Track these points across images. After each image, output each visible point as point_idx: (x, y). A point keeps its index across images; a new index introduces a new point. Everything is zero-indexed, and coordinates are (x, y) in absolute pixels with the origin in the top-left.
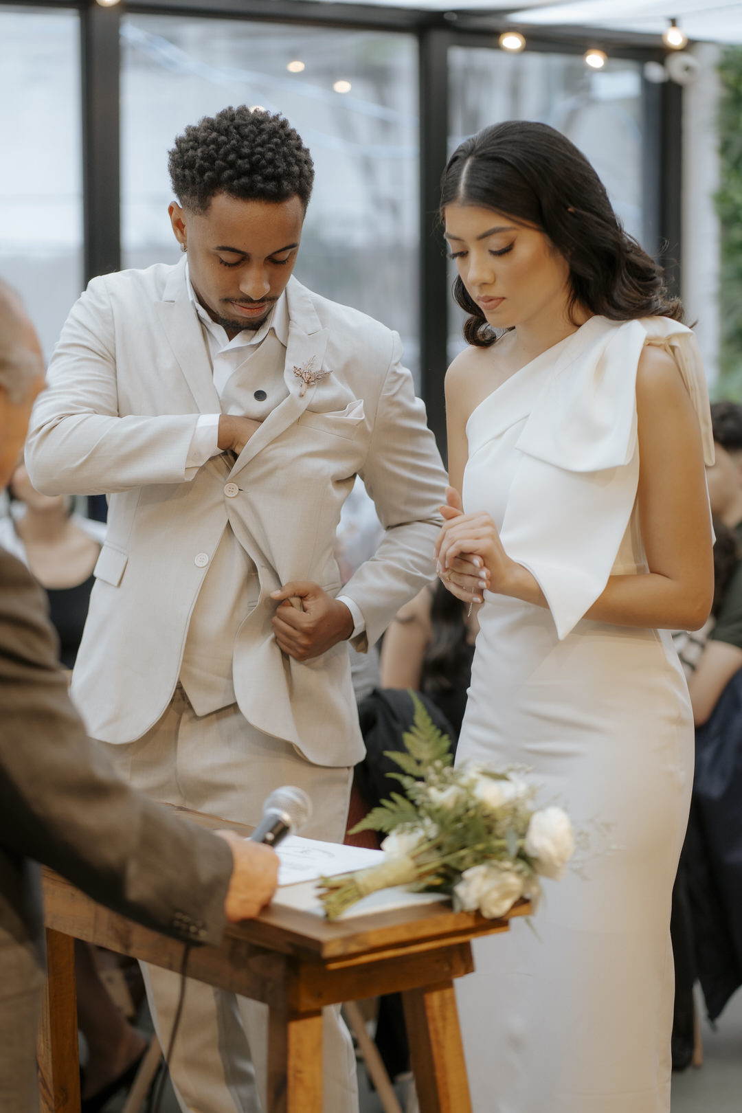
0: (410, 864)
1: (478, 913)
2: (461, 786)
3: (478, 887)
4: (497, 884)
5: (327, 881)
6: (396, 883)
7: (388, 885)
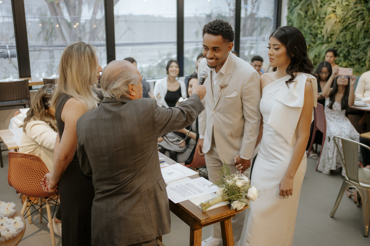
2: (234, 181)
3: (236, 205)
4: (240, 205)
5: (202, 204)
6: (218, 203)
7: (216, 203)
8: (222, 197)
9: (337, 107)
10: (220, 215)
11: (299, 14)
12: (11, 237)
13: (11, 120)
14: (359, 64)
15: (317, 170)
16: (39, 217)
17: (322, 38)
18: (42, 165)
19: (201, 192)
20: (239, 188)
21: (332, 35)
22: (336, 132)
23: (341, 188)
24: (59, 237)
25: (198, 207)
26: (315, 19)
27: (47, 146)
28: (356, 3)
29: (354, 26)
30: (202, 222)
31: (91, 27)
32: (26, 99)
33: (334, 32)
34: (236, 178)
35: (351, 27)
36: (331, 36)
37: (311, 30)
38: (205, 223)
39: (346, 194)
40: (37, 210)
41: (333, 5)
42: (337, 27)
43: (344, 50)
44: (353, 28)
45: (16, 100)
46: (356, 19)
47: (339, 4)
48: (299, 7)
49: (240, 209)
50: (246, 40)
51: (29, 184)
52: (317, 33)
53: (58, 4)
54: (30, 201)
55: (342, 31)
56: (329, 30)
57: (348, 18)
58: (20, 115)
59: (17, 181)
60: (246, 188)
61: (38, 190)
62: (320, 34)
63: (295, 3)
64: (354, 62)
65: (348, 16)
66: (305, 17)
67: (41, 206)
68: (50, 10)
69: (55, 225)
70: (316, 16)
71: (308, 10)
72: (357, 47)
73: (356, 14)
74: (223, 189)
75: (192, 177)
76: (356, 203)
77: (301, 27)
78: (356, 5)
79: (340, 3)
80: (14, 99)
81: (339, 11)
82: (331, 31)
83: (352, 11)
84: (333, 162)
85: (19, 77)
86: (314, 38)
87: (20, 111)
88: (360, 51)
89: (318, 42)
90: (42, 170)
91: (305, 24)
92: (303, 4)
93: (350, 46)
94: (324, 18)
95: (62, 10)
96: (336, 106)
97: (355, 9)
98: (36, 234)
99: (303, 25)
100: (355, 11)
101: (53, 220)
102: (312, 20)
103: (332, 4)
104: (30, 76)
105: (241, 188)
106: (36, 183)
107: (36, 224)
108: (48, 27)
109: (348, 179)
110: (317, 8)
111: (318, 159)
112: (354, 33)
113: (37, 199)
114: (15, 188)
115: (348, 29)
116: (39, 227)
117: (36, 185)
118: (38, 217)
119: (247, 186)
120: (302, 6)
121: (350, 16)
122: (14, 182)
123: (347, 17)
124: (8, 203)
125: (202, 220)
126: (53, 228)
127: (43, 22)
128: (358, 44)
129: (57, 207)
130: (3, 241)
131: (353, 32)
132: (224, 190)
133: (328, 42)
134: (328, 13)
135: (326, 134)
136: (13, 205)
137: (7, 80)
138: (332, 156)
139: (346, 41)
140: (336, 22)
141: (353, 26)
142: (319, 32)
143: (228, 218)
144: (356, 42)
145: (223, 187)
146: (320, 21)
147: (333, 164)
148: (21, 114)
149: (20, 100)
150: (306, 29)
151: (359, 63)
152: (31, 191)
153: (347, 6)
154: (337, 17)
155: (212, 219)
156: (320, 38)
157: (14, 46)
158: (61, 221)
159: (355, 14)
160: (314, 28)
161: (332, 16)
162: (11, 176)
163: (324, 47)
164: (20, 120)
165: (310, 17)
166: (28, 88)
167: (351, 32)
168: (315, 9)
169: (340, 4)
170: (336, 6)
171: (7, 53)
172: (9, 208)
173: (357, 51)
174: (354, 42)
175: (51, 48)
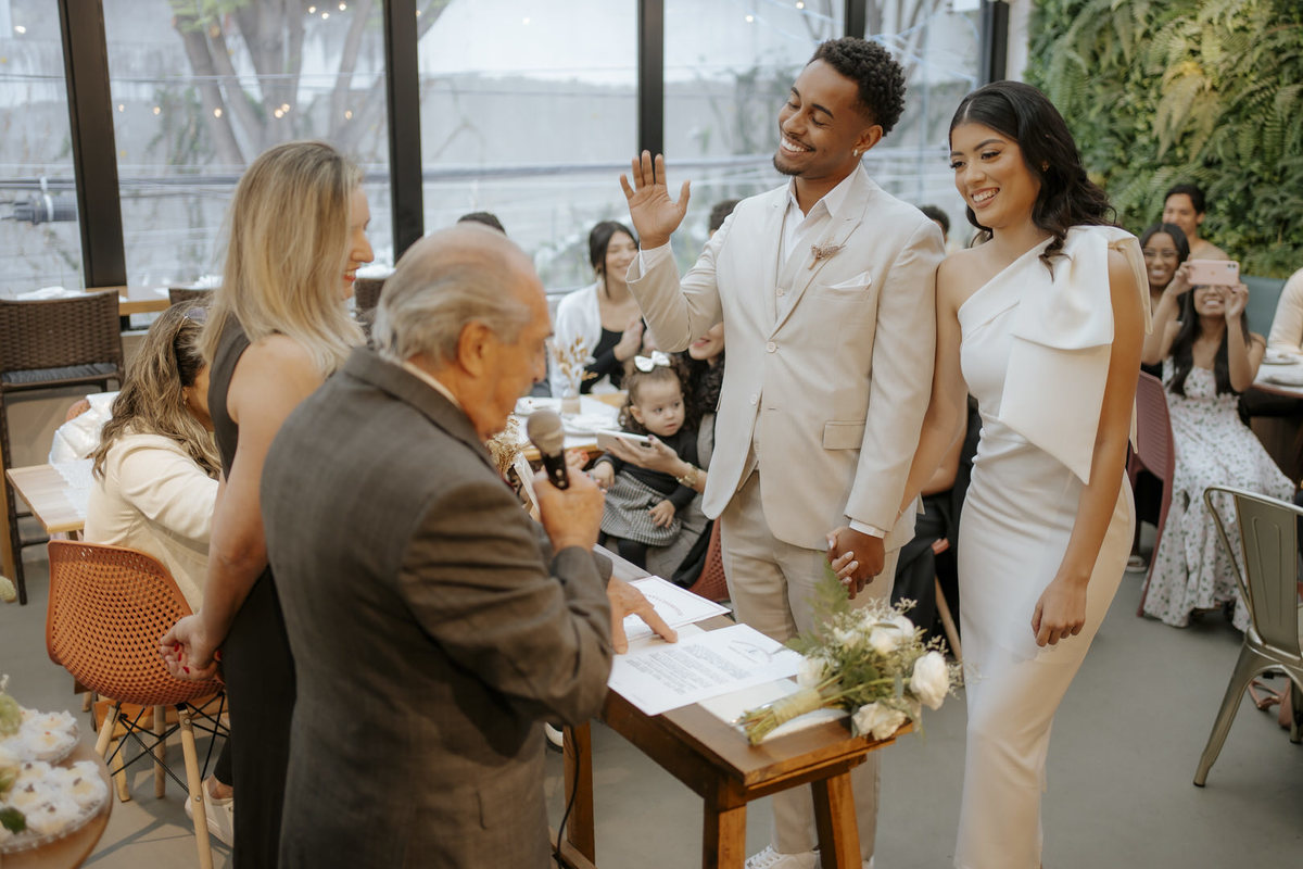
0: (817, 696)
1: (870, 736)
2: (860, 632)
3: (871, 719)
4: (887, 719)
5: (749, 714)
6: (806, 712)
7: (799, 714)
8: (820, 691)
9: (1203, 387)
10: (814, 756)
11: (1070, 63)
12: (61, 832)
13: (57, 432)
14: (1286, 239)
15: (1142, 614)
16: (156, 778)
17: (1152, 148)
18: (167, 587)
19: (739, 675)
20: (879, 658)
21: (1186, 135)
22: (1209, 473)
23: (1236, 672)
24: (226, 847)
25: (733, 729)
26: (1127, 79)
27: (181, 526)
28: (1272, 22)
29: (1266, 103)
30: (748, 781)
31: (333, 117)
32: (110, 362)
33: (1196, 125)
34: (871, 620)
35: (1254, 106)
36: (1182, 141)
37: (1112, 120)
38: (760, 783)
39: (1252, 697)
40: (149, 751)
41: (1192, 28)
42: (1204, 106)
43: (1231, 189)
44: (1264, 110)
45: (75, 364)
46: (1273, 79)
47: (1210, 27)
48: (1069, 38)
49: (884, 736)
50: (880, 160)
51: (120, 654)
52: (1136, 129)
53: (220, 40)
54: (123, 718)
55: (1222, 122)
56: (1176, 117)
57: (1245, 75)
58: (90, 416)
59: (77, 645)
60: (907, 657)
61: (154, 678)
62: (1142, 132)
63: (1055, 26)
64: (1269, 231)
65: (1244, 68)
66: (1091, 73)
67: (162, 737)
68: (191, 58)
69: (213, 804)
70: (1132, 69)
71: (1103, 49)
72: (1277, 179)
73: (1273, 59)
74: (821, 662)
75: (708, 625)
76: (1286, 728)
77: (1076, 112)
78: (1273, 30)
79: (1215, 21)
80: (66, 361)
81: (1212, 52)
82: (1186, 123)
83: (1258, 51)
84: (1205, 579)
85: (84, 285)
86: (1125, 148)
87: (88, 402)
88: (1289, 190)
89: (1139, 160)
90: (167, 607)
91: (1091, 97)
92: (1084, 28)
93: (1251, 174)
94: (1161, 75)
95: (234, 61)
96: (1200, 384)
97: (1271, 44)
98: (146, 837)
99: (1084, 103)
100: (1267, 50)
101: (205, 784)
102: (1116, 85)
103: (1186, 26)
104: (123, 283)
105: (889, 656)
106: (147, 652)
107: (143, 804)
108: (183, 119)
109: (1258, 641)
110: (1133, 41)
111: (1145, 572)
112: (1267, 129)
113: (148, 709)
114: (71, 672)
115: (1243, 114)
116: (153, 813)
117: (144, 660)
118: (152, 776)
119: (909, 649)
120: (1077, 34)
121: (1253, 68)
122: (66, 651)
123: (1239, 71)
124: (51, 714)
125: (749, 774)
126: (205, 816)
127: (166, 103)
128: (1279, 165)
129: (221, 741)
130: (35, 845)
131: (1264, 125)
132: (826, 666)
133: (1175, 163)
134: (1172, 57)
135: (1175, 482)
136: (67, 720)
137: (43, 294)
138: (1197, 560)
139: (1238, 157)
140: (1201, 90)
141: (1261, 103)
142: (1141, 126)
143: (843, 767)
144: (1274, 161)
145: (821, 656)
146: (1145, 88)
147: (1205, 589)
148: (90, 411)
149: (87, 366)
150: (1093, 115)
151: (1287, 234)
152: (126, 681)
153: (1242, 34)
154: (1204, 73)
155: (785, 769)
156: (1144, 148)
157: (70, 182)
158: (232, 788)
159: (1269, 61)
160: (1124, 110)
161: (1186, 69)
162: (56, 627)
163: (1160, 179)
164: (87, 432)
165: (1109, 73)
166: (118, 323)
167: (1254, 123)
168: (1126, 46)
169: (1217, 28)
170: (1199, 35)
171: (44, 205)
172: (55, 733)
173: (1277, 193)
174: (1268, 157)
175: (191, 188)
